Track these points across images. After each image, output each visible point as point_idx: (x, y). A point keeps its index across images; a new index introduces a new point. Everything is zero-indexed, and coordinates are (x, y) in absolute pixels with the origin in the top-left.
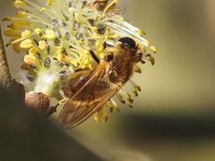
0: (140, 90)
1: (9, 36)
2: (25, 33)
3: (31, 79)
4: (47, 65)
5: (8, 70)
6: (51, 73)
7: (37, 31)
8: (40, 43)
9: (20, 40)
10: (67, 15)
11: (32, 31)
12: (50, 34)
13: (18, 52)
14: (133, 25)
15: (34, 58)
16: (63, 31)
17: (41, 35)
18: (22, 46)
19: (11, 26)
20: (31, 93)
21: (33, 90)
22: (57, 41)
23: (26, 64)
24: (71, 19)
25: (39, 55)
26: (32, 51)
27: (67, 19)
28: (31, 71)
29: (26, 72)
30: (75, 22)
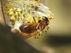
0: (49, 28)
1: (6, 10)
2: (11, 10)
3: (13, 25)
4: (18, 20)
5: (5, 22)
6: (19, 23)
8: (16, 13)
9: (9, 12)
10: (25, 3)
11: (13, 9)
12: (19, 10)
13: (9, 16)
14: (47, 7)
15: (14, 18)
16: (23, 9)
17: (16, 10)
18: (10, 14)
19: (6, 7)
20: (13, 29)
21: (14, 28)
22: (21, 12)
23: (11, 20)
24: (26, 5)
25: (15, 17)
26: (13, 15)
28: (13, 22)
29: (11, 22)
30: (28, 6)
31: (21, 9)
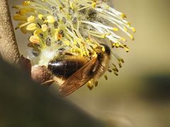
1: (17, 20)
2: (31, 19)
3: (36, 55)
4: (48, 43)
5: (17, 48)
6: (51, 50)
7: (40, 16)
8: (42, 26)
9: (26, 24)
10: (64, 3)
11: (36, 16)
12: (50, 19)
13: (25, 33)
14: (116, 10)
15: (38, 38)
16: (61, 16)
17: (43, 19)
18: (28, 28)
19: (19, 13)
20: (36, 66)
21: (37, 63)
22: (56, 24)
23: (31, 43)
24: (67, 6)
25: (41, 35)
26: (36, 33)
27: (64, 7)
28: (36, 48)
29: (32, 49)
30: (70, 8)
31: (56, 18)
